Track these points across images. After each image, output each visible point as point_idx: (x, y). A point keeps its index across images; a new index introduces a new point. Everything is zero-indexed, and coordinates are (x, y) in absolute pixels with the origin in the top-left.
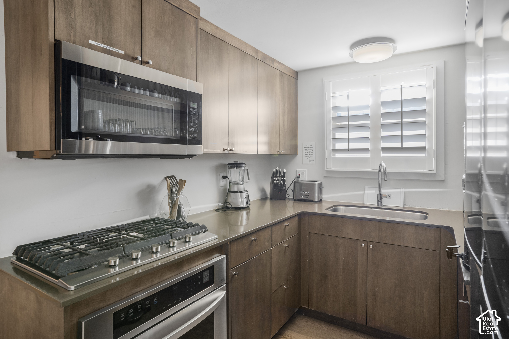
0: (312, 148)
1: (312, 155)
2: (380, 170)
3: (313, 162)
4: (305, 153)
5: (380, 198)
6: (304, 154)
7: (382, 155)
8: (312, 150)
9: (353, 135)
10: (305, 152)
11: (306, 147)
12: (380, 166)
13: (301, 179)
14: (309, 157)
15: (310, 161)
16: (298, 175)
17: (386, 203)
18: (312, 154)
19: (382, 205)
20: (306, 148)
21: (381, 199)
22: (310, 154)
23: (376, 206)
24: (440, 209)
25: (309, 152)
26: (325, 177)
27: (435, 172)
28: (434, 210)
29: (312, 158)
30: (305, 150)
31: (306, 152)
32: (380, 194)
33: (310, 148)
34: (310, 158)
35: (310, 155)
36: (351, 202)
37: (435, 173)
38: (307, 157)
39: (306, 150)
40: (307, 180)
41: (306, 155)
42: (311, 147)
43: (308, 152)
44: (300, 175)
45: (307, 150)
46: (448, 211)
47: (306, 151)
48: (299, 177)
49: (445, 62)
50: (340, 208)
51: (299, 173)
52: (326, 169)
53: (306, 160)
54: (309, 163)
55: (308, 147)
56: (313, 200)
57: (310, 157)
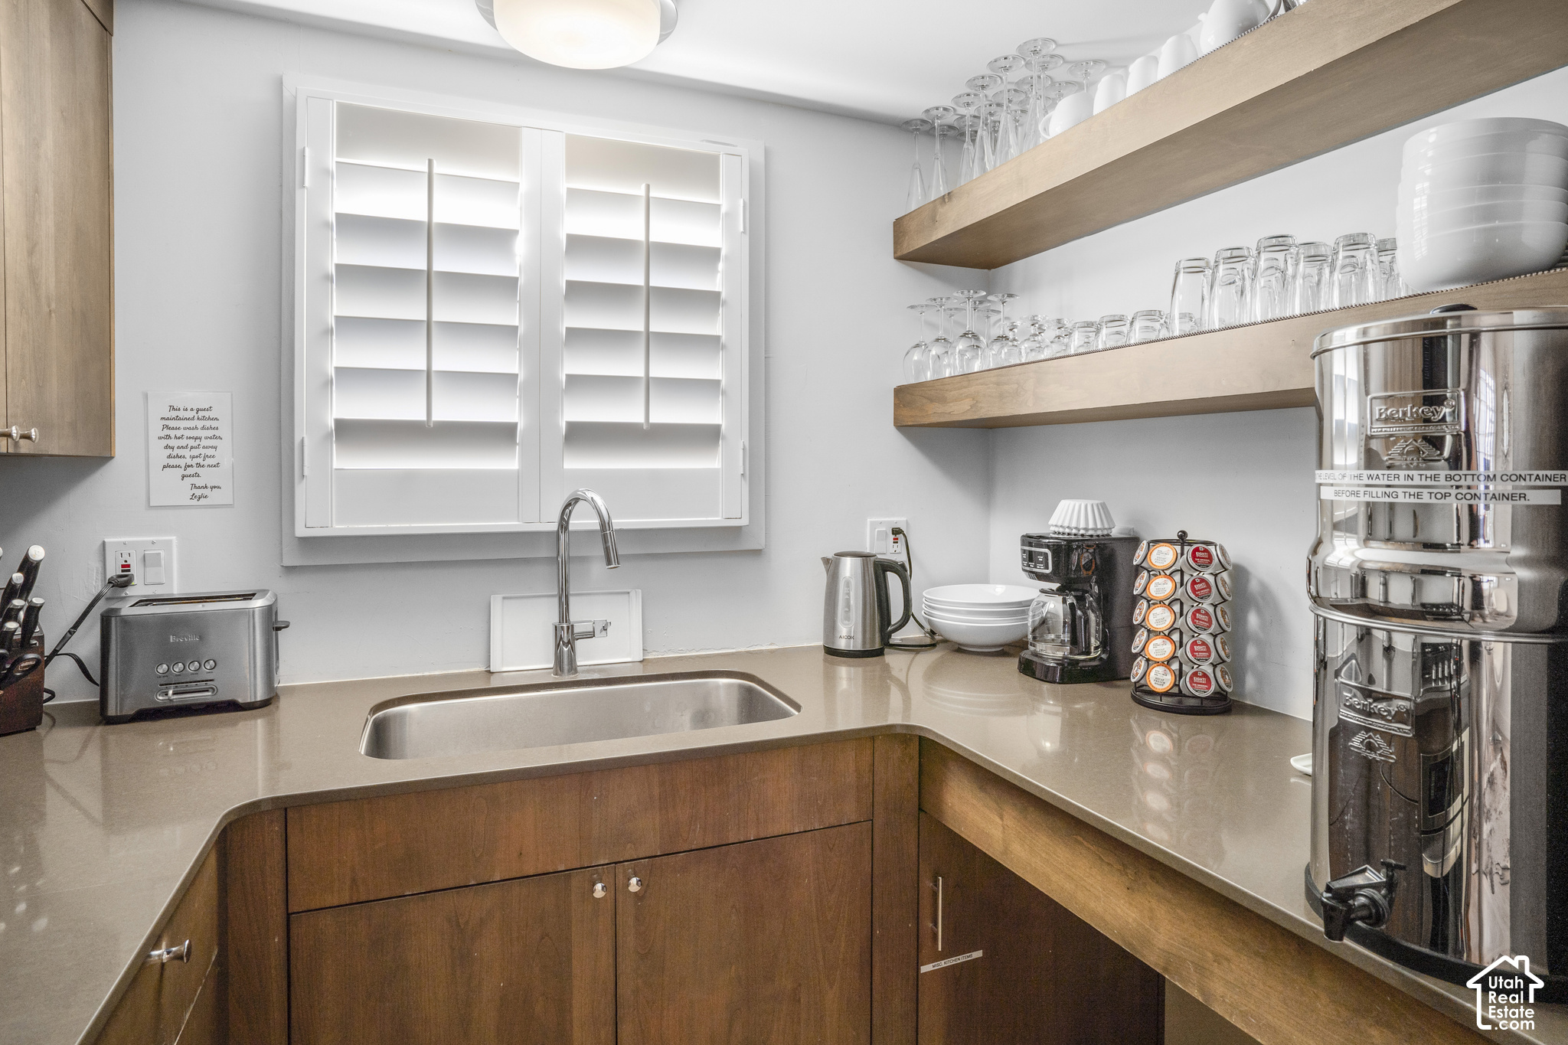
0: (208, 423)
1: (209, 461)
2: (564, 524)
3: (215, 497)
4: (167, 447)
5: (566, 638)
6: (159, 455)
8: (210, 433)
10: (165, 442)
11: (174, 414)
12: (569, 505)
13: (136, 591)
14: (190, 471)
15: (198, 492)
16: (113, 570)
18: (210, 452)
19: (573, 668)
20: (171, 424)
21: (570, 643)
22: (195, 452)
23: (552, 678)
24: (751, 649)
25: (191, 443)
26: (290, 570)
27: (744, 522)
28: (733, 654)
29: (207, 477)
30: (167, 432)
31: (172, 442)
32: (565, 625)
33: (200, 424)
34: (197, 475)
35: (196, 461)
36: (427, 674)
38: (181, 472)
39: (172, 433)
40: (176, 591)
41: (172, 462)
42: (204, 418)
43: (183, 442)
44: (134, 570)
45: (179, 433)
46: (772, 652)
47: (168, 437)
48: (122, 582)
51: (125, 557)
52: (301, 531)
53: (172, 488)
54: (195, 502)
55: (181, 414)
56: (240, 700)
57: (199, 470)
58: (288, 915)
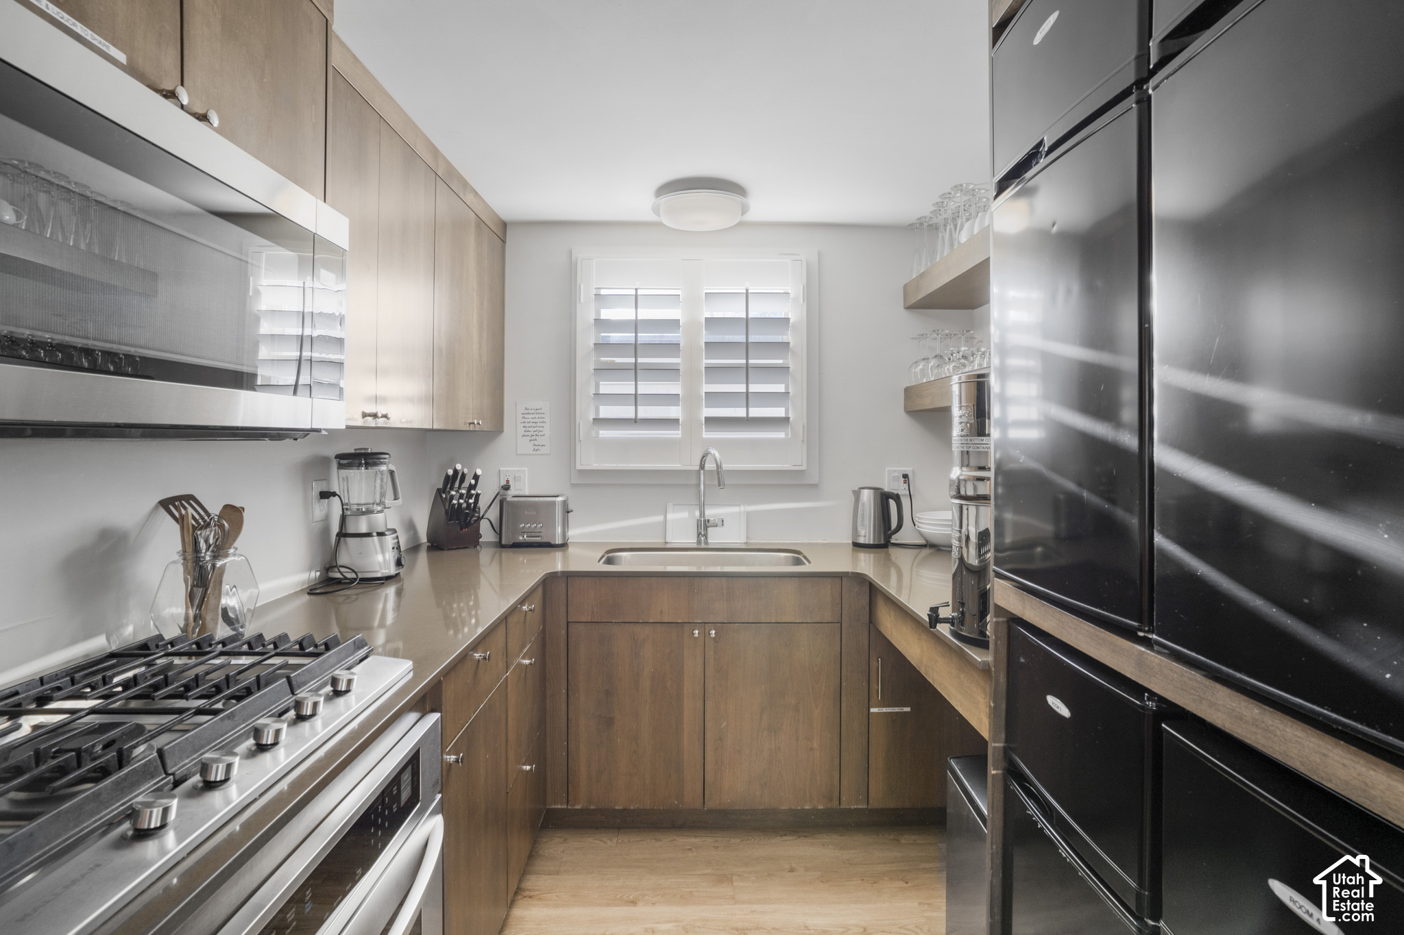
0: (540, 416)
1: (541, 433)
2: (702, 466)
3: (543, 450)
4: (524, 427)
5: (704, 526)
6: (521, 431)
7: (707, 435)
8: (541, 420)
9: (645, 388)
10: (523, 425)
11: (527, 411)
12: (704, 457)
13: (512, 492)
14: (533, 438)
15: (536, 448)
16: (503, 483)
17: (716, 537)
18: (541, 429)
19: (706, 543)
20: (526, 416)
21: (706, 528)
22: (535, 429)
23: (695, 546)
24: (811, 542)
25: (534, 425)
26: (574, 485)
27: (804, 468)
28: (800, 543)
29: (540, 440)
30: (524, 420)
31: (527, 425)
32: (703, 519)
33: (537, 416)
34: (536, 440)
35: (536, 433)
36: (635, 541)
37: (803, 471)
38: (529, 438)
39: (526, 420)
40: (527, 494)
41: (526, 433)
42: (539, 413)
43: (530, 425)
44: (510, 483)
45: (528, 420)
46: (824, 544)
47: (524, 422)
48: (506, 487)
49: (819, 254)
50: (621, 557)
51: (508, 477)
52: (579, 467)
53: (525, 446)
54: (535, 452)
55: (530, 411)
56: (552, 543)
57: (537, 437)
58: (568, 623)
